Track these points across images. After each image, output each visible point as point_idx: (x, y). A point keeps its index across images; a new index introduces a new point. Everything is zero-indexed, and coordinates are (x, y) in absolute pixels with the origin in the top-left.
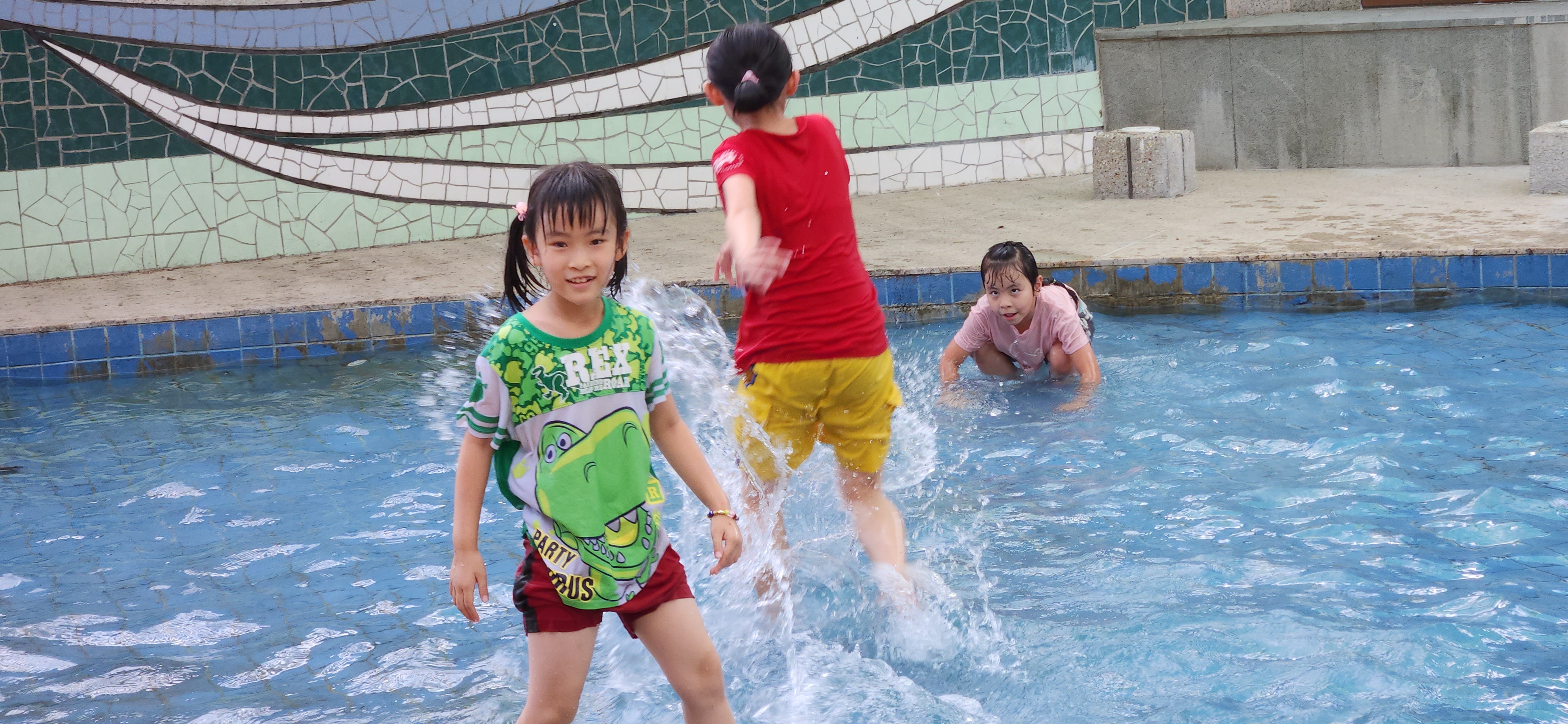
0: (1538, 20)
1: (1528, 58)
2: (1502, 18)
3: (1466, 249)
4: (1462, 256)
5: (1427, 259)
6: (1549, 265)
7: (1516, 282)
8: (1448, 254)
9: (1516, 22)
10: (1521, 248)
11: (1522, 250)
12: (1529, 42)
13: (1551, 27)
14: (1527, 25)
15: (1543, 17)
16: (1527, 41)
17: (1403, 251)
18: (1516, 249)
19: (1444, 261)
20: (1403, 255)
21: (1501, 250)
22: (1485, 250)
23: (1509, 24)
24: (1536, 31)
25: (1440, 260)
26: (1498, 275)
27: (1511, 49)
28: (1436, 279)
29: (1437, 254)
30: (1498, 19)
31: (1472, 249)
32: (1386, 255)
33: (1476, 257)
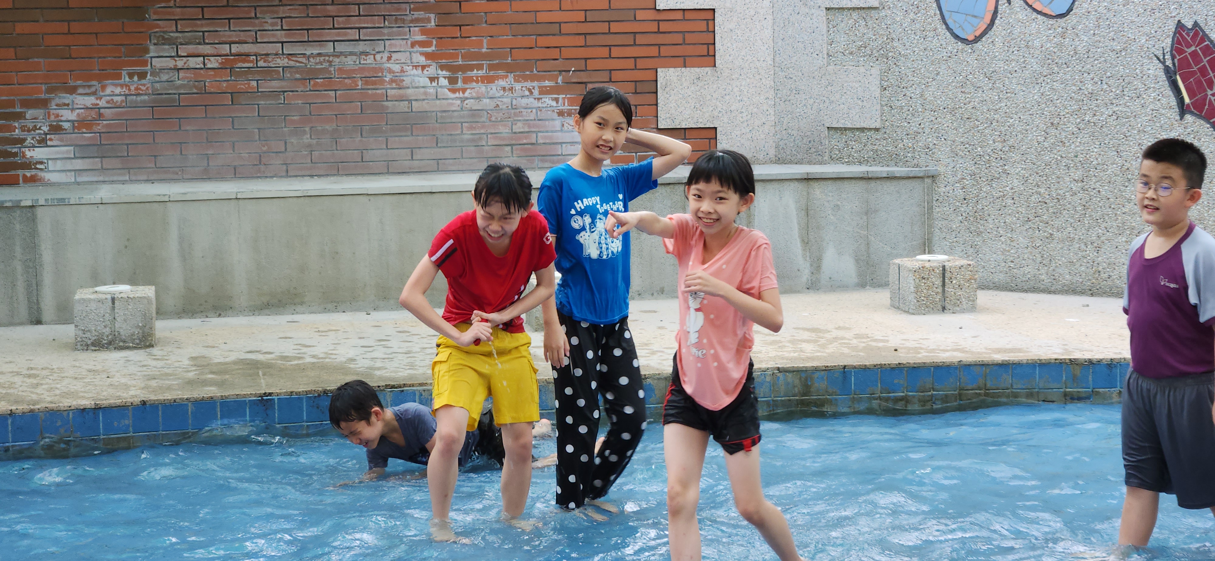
0: (41, 202)
1: (33, 234)
2: (11, 201)
3: (86, 403)
4: (84, 409)
5: (53, 414)
6: (160, 413)
7: (131, 429)
8: (73, 408)
9: (23, 204)
10: (136, 399)
11: (137, 401)
12: (34, 220)
13: (53, 208)
14: (33, 207)
15: (46, 200)
16: (33, 219)
17: (32, 407)
18: (131, 400)
19: (68, 414)
20: (32, 411)
21: (118, 402)
22: (105, 403)
23: (17, 206)
24: (39, 212)
25: (65, 414)
26: (116, 424)
27: (18, 227)
28: (62, 431)
29: (62, 409)
30: (6, 201)
31: (93, 403)
32: (18, 411)
33: (97, 409)
